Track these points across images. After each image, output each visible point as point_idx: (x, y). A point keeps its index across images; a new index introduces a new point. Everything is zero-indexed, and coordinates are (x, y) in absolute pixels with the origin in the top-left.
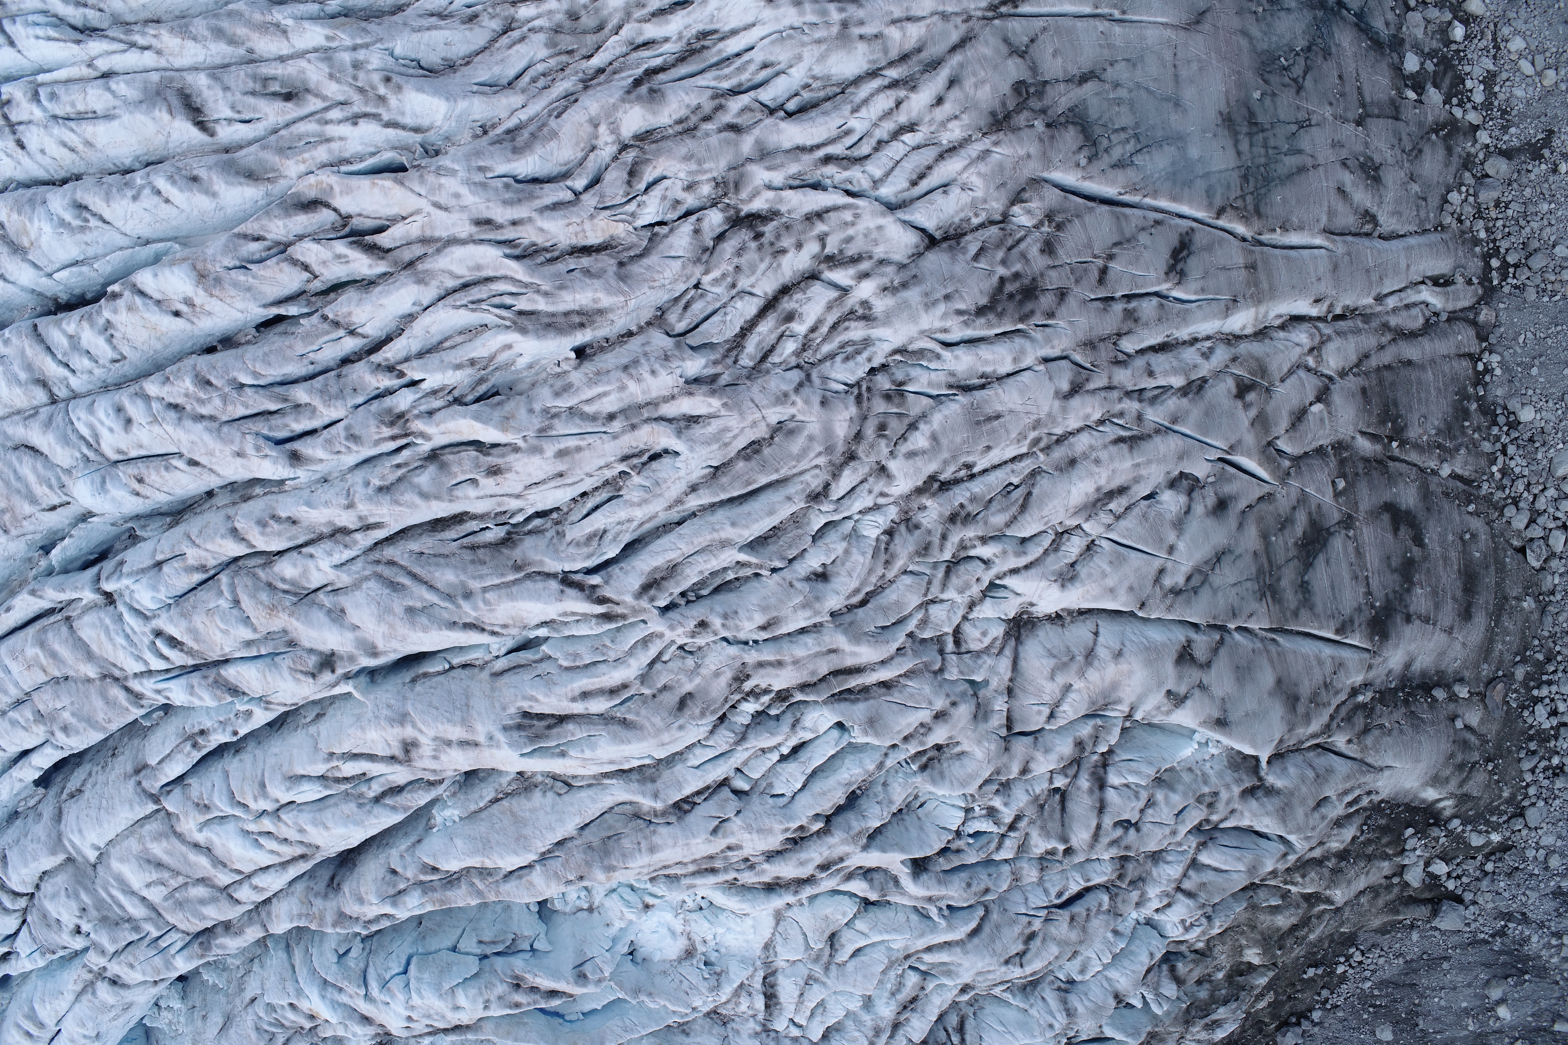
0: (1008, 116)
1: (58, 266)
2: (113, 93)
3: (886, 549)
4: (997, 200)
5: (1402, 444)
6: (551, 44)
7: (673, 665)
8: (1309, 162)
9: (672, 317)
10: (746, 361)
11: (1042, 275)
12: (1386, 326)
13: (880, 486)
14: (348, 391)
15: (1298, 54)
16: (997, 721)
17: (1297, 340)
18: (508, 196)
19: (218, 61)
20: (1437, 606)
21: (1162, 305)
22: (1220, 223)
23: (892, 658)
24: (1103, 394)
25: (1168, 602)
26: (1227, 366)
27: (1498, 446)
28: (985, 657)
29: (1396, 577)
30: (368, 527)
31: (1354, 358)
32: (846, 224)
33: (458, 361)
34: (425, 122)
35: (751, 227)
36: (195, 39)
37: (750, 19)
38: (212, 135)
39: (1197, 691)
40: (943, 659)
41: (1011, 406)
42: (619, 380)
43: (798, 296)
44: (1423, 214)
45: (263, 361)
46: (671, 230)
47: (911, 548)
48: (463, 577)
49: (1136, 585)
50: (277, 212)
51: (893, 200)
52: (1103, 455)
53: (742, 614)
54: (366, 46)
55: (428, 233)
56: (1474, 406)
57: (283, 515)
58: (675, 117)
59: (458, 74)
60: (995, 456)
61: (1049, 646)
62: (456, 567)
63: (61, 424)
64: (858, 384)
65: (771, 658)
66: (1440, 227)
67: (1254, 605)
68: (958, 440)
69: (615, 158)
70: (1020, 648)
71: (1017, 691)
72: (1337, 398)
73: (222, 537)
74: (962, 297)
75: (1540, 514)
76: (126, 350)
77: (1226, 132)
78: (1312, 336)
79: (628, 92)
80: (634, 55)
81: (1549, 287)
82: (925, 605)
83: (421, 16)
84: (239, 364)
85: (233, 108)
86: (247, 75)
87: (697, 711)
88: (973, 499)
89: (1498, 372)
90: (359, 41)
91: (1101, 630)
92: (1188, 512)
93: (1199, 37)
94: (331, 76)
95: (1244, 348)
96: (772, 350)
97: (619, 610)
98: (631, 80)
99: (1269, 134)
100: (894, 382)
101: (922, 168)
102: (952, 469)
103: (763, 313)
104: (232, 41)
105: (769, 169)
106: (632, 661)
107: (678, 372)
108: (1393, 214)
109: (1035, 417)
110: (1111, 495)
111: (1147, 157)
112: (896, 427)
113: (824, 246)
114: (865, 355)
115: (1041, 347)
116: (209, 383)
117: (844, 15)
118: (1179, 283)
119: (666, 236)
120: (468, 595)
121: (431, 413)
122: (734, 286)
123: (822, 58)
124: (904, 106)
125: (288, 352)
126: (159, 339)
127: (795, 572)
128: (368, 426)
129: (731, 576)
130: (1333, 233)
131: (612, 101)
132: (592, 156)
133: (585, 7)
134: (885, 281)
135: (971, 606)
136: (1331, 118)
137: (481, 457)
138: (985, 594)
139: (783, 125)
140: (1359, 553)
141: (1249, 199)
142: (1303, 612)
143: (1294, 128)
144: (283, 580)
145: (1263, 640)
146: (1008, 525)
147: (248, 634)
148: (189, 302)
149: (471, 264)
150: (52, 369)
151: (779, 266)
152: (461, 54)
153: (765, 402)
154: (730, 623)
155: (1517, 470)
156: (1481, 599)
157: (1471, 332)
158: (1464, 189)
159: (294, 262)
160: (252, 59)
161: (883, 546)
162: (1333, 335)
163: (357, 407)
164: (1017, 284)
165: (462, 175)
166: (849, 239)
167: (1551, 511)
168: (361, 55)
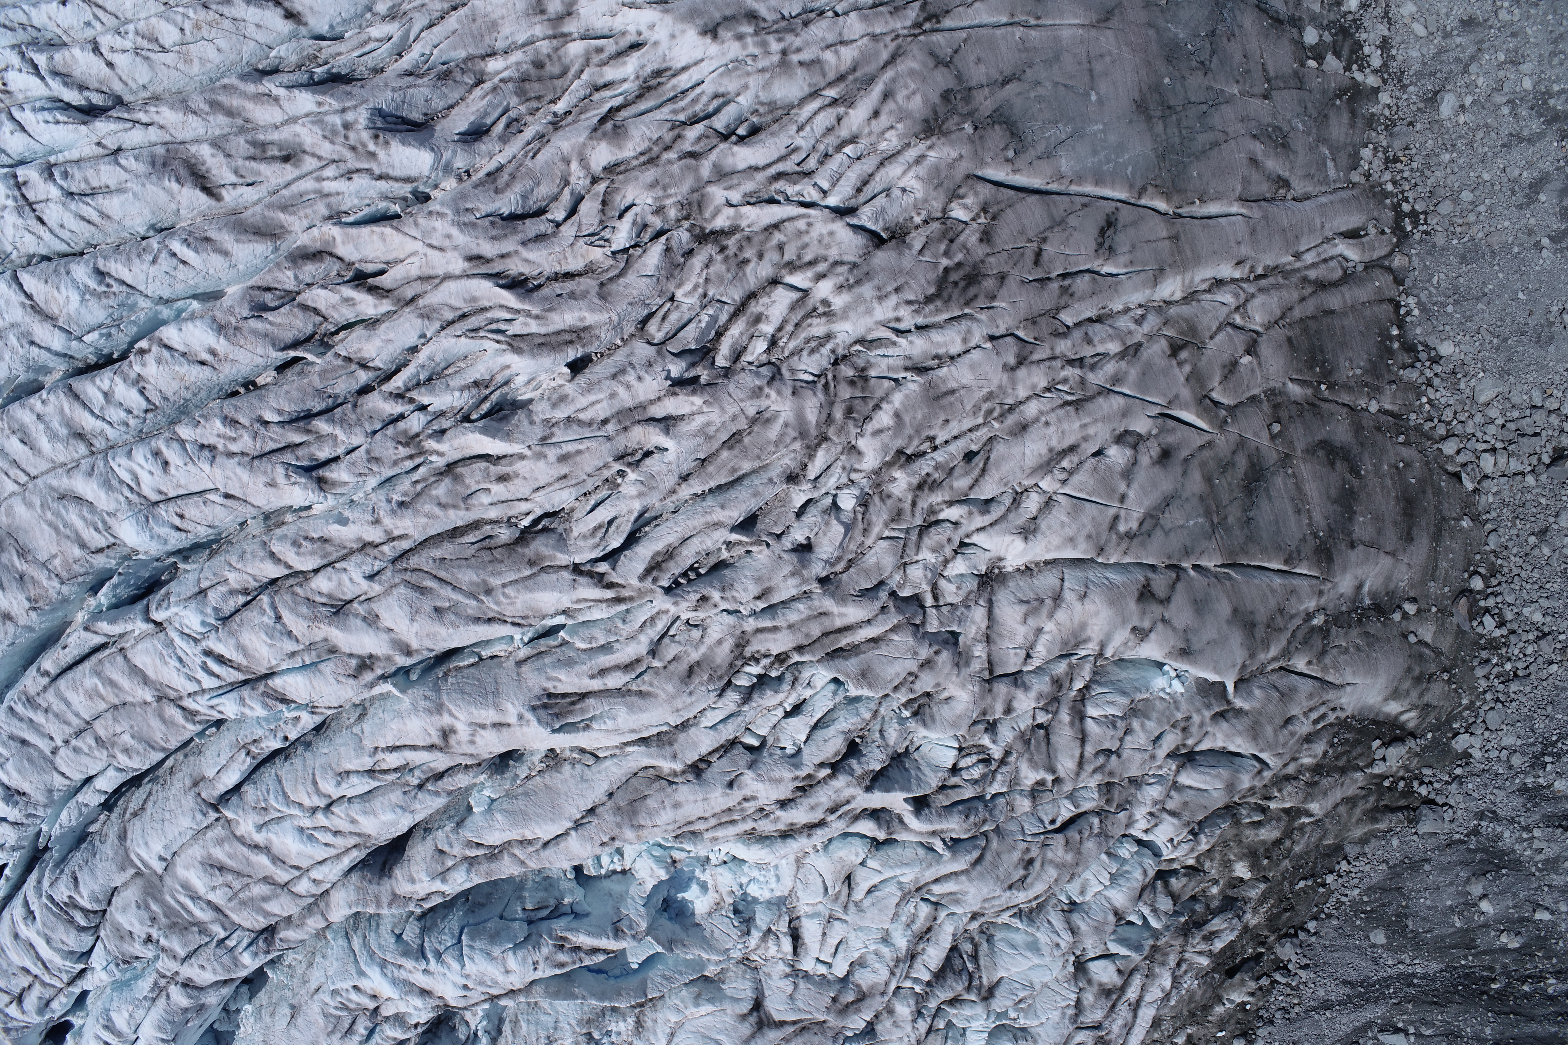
0: (939, 122)
1: (86, 329)
2: (123, 168)
3: (863, 519)
4: (935, 199)
5: (1331, 386)
6: (520, 92)
7: (680, 639)
8: (1221, 136)
9: (652, 328)
10: (721, 361)
11: (982, 262)
12: (1305, 279)
13: (852, 463)
14: (364, 419)
15: (1203, 39)
16: (979, 665)
17: (1223, 300)
18: (494, 232)
19: (218, 132)
20: (1379, 532)
21: (1094, 280)
22: (1142, 201)
23: (877, 616)
24: (1047, 363)
25: (1124, 547)
26: (1159, 330)
28: (963, 609)
29: (1337, 508)
30: (394, 540)
31: (1278, 312)
32: (801, 232)
33: (462, 385)
34: (413, 173)
35: (716, 241)
36: (195, 113)
37: (698, 55)
38: (219, 199)
39: (1160, 625)
40: (924, 614)
41: (964, 382)
42: (609, 388)
43: (764, 300)
44: (1333, 174)
45: (287, 399)
46: (644, 252)
47: (885, 516)
48: (483, 576)
49: (1093, 533)
50: (286, 264)
51: (842, 207)
52: (1052, 418)
53: (738, 586)
54: (353, 108)
55: (426, 272)
56: (1396, 345)
57: (316, 536)
58: (639, 149)
60: (955, 428)
61: (1019, 594)
62: (476, 567)
63: (103, 472)
64: (824, 374)
65: (768, 624)
66: (1349, 184)
67: (1205, 543)
68: (919, 416)
69: (589, 190)
70: (994, 598)
71: (994, 637)
72: (1265, 349)
73: (262, 561)
74: (910, 288)
75: (1468, 439)
76: (157, 401)
77: (1141, 118)
78: (1236, 296)
79: (595, 130)
80: (598, 96)
81: (1458, 230)
82: (903, 566)
84: (263, 404)
85: (236, 173)
86: (246, 142)
87: (705, 678)
88: (938, 468)
89: (1416, 312)
90: (346, 104)
91: (1067, 576)
92: (1135, 463)
93: (1109, 33)
94: (324, 137)
95: (1173, 311)
96: (743, 350)
97: (626, 593)
98: (596, 119)
99: (1181, 115)
100: (856, 369)
101: (866, 176)
102: (916, 442)
103: (733, 317)
104: (229, 113)
105: (727, 188)
106: (642, 638)
107: (663, 375)
108: (1304, 177)
109: (986, 390)
110: (1063, 453)
111: (1071, 145)
112: (861, 409)
113: (783, 254)
114: (828, 347)
115: (987, 327)
116: (236, 423)
117: (783, 45)
118: (1108, 259)
119: (640, 257)
120: (489, 591)
121: (442, 432)
122: (705, 295)
123: (767, 85)
124: (844, 122)
126: (187, 388)
127: (783, 545)
128: (387, 449)
129: (724, 555)
130: (1248, 201)
131: (581, 139)
132: (567, 189)
133: (549, 55)
134: (841, 279)
135: (945, 564)
136: (1238, 95)
137: (491, 467)
138: (956, 552)
139: (736, 149)
140: (1298, 488)
141: (1167, 176)
142: (1250, 546)
143: (1205, 107)
144: (320, 594)
145: (1216, 576)
146: (970, 489)
147: (292, 646)
148: (213, 352)
149: (466, 296)
150: (90, 423)
151: (744, 275)
152: (438, 108)
153: (742, 396)
154: (729, 596)
155: (1443, 400)
156: (1421, 522)
157: (1388, 278)
158: (1371, 146)
159: (305, 308)
160: (249, 128)
161: (859, 516)
162: (1257, 293)
163: (374, 433)
164: (961, 273)
165: (451, 216)
166: (805, 246)
167: (1479, 434)
168: (350, 116)
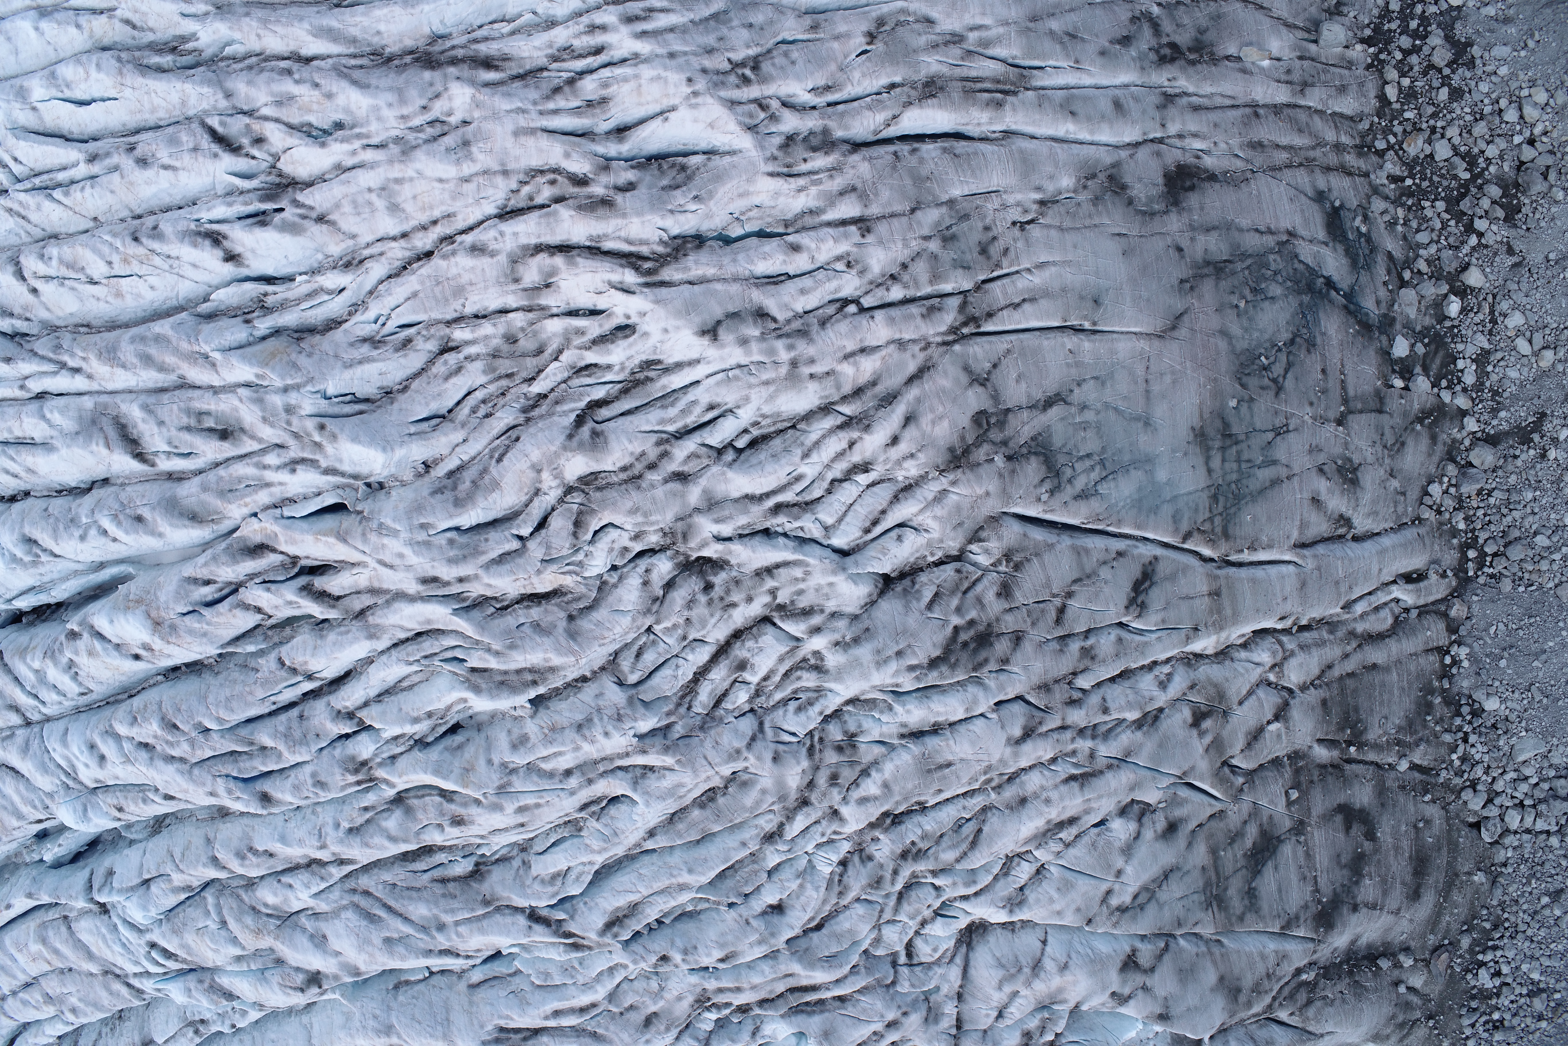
0: (966, 451)
1: (15, 593)
2: (48, 421)
3: (840, 881)
4: (954, 539)
5: (1360, 746)
6: (490, 369)
7: (639, 985)
8: (1284, 472)
9: (625, 664)
10: (698, 708)
11: (998, 620)
12: (1352, 634)
13: (835, 827)
14: (311, 736)
15: (1280, 350)
16: (947, 1023)
17: (1257, 659)
18: (452, 553)
19: (151, 385)
20: (1385, 893)
21: (1120, 640)
22: (1186, 546)
23: (846, 977)
24: (1056, 736)
25: (1114, 919)
26: (1184, 694)
27: (1460, 735)
28: (936, 968)
29: (1345, 872)
30: (342, 862)
31: (1316, 671)
32: (797, 579)
33: (415, 714)
34: (364, 470)
35: (701, 573)
36: (124, 366)
37: (694, 355)
38: (153, 465)
39: (1140, 993)
40: (896, 972)
41: (962, 754)
42: (573, 741)
43: (750, 644)
44: (1400, 509)
45: (226, 708)
46: (621, 578)
47: (864, 882)
48: (435, 911)
49: (1083, 907)
50: (224, 558)
51: (846, 547)
52: (1054, 795)
53: (701, 949)
54: (297, 387)
55: (376, 585)
56: (1438, 700)
57: (260, 848)
58: (619, 464)
59: (396, 406)
61: (998, 955)
62: (428, 901)
63: (38, 752)
64: (810, 734)
65: (731, 985)
66: (1418, 520)
67: (1200, 915)
68: (910, 786)
69: (561, 501)
70: (971, 955)
71: (966, 996)
72: (1296, 713)
73: (204, 865)
74: (914, 653)
75: (1498, 794)
76: (92, 686)
77: (1198, 450)
78: (1274, 653)
79: (570, 437)
80: (576, 382)
81: (1527, 577)
82: (878, 927)
83: (352, 345)
84: (203, 709)
85: (169, 443)
86: (180, 409)
87: (662, 1028)
88: (924, 837)
89: (1466, 664)
90: (289, 382)
91: (1050, 938)
92: (1137, 837)
93: (1174, 346)
94: (265, 420)
95: (1204, 670)
96: (725, 694)
97: (585, 943)
98: (573, 417)
99: (1244, 446)
100: (845, 733)
101: (876, 514)
102: (904, 805)
103: (715, 658)
104: (162, 368)
105: (717, 521)
106: (599, 988)
107: (632, 732)
108: (1369, 515)
109: (986, 763)
110: (1061, 825)
111: (1112, 484)
112: (847, 775)
113: (775, 598)
114: (817, 708)
115: (994, 697)
116: (175, 726)
117: (793, 354)
118: (1139, 616)
119: (615, 586)
120: (441, 927)
121: (393, 758)
122: (684, 638)
123: (771, 398)
124: (857, 447)
125: (250, 698)
127: (751, 908)
128: (333, 774)
129: (690, 908)
130: (1303, 546)
131: (553, 448)
132: (536, 502)
133: (523, 329)
134: (837, 637)
135: (923, 923)
136: (1310, 421)
137: (445, 803)
138: (937, 914)
139: (730, 474)
140: (1308, 855)
141: (1218, 520)
142: (1248, 916)
143: (1270, 436)
144: (266, 905)
145: (1207, 942)
146: (958, 861)
147: (238, 952)
148: (147, 647)
149: (421, 619)
150: (23, 699)
151: (730, 616)
152: (398, 380)
153: (717, 760)
154: (690, 958)
155: (1477, 757)
156: (1431, 880)
157: (1441, 625)
158: (1446, 479)
159: (246, 607)
160: (184, 385)
161: (837, 878)
162: (1297, 650)
163: (322, 749)
164: (972, 633)
165: (404, 535)
166: (800, 592)
167: (1509, 791)
168: (293, 398)
